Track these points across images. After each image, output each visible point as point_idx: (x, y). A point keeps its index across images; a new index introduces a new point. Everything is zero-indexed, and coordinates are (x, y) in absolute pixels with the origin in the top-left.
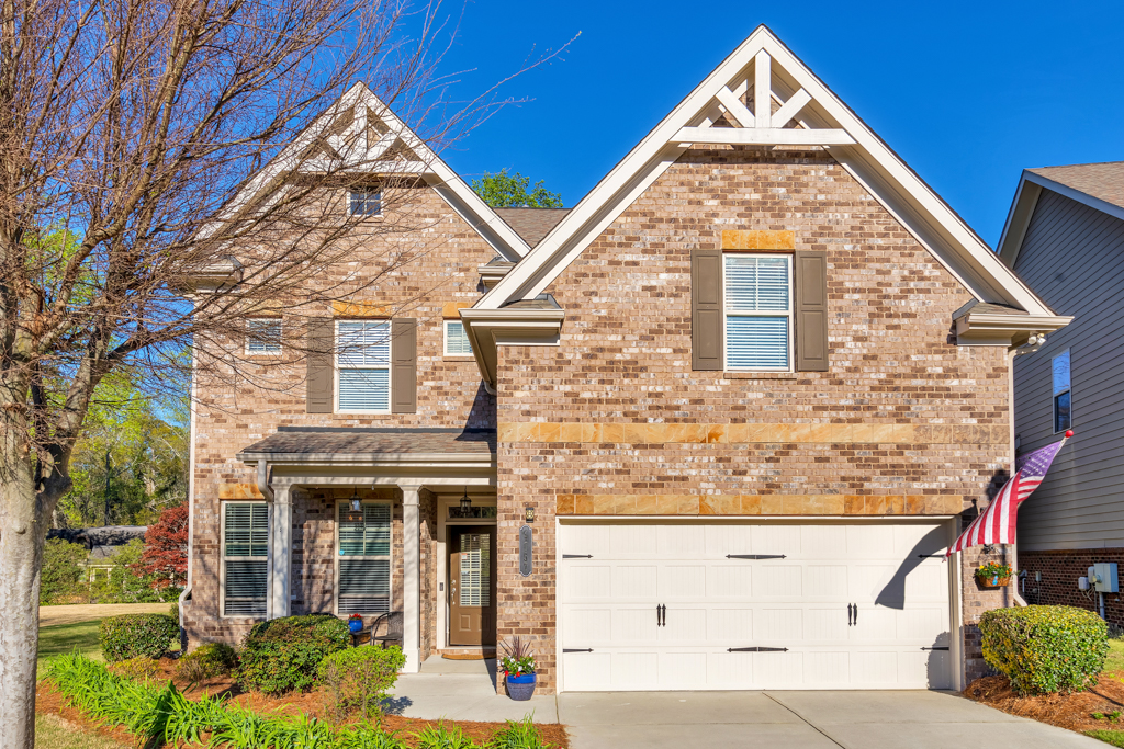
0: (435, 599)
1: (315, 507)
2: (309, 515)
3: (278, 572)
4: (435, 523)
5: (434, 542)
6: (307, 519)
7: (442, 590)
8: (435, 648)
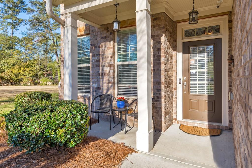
0: (176, 89)
1: (105, 35)
2: (102, 40)
3: (67, 68)
4: (175, 41)
5: (174, 53)
6: (101, 42)
7: (180, 83)
8: (176, 119)
